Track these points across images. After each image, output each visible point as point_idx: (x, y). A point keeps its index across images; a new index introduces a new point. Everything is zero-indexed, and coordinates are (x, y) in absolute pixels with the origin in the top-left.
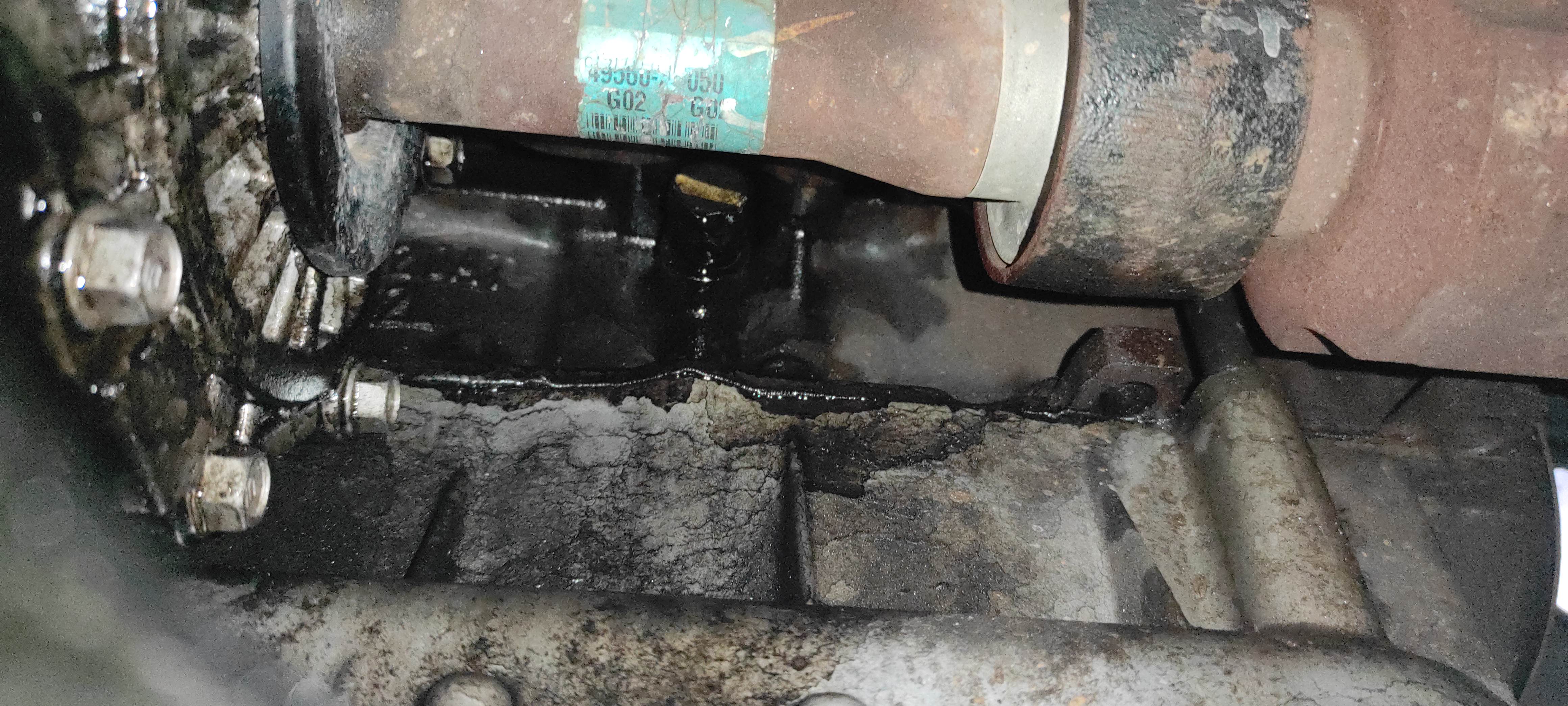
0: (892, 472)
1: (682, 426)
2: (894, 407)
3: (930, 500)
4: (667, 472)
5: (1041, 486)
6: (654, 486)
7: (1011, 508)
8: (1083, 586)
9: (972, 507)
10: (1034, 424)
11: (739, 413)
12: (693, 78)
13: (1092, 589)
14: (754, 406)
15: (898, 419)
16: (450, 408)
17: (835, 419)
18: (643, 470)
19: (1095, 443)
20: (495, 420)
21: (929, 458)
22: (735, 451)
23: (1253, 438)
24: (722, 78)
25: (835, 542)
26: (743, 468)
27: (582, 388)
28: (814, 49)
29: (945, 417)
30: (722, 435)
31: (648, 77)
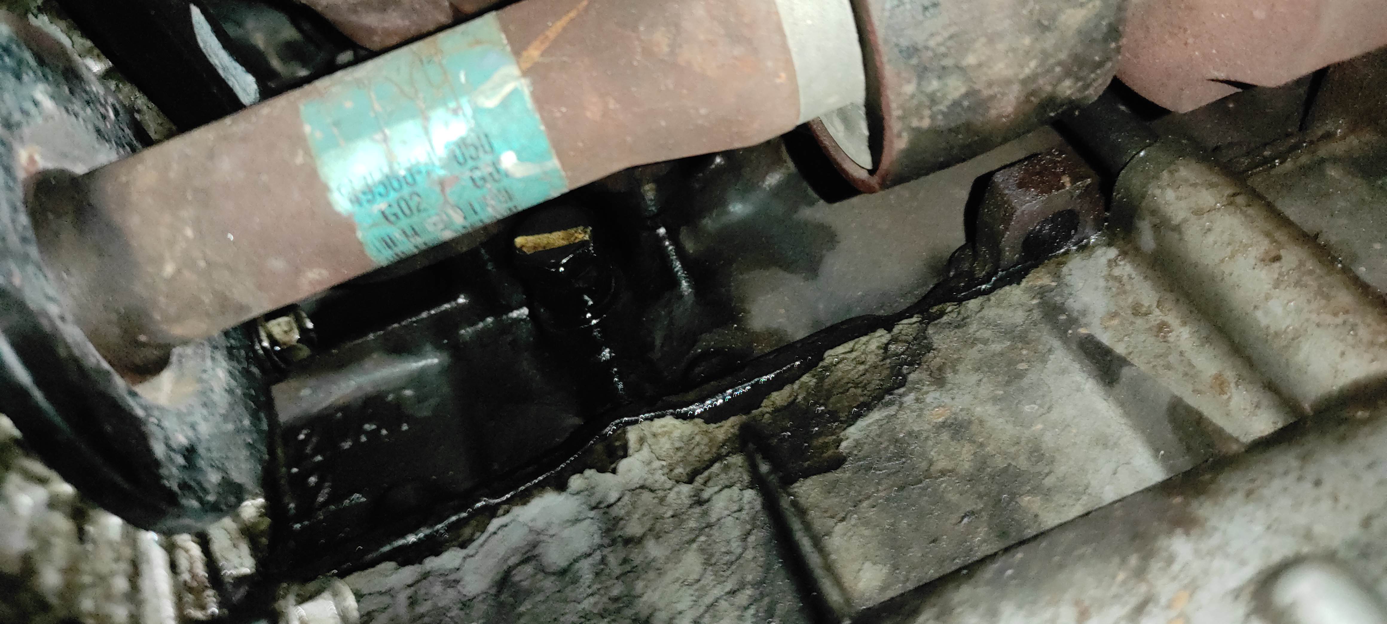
0: (861, 423)
1: (636, 482)
2: (831, 356)
3: (910, 434)
4: (644, 535)
5: (1011, 363)
6: (637, 557)
7: (996, 400)
8: (1105, 446)
9: (955, 419)
10: (973, 304)
11: (685, 439)
12: (458, 152)
13: (1116, 444)
14: (697, 424)
15: (840, 366)
16: (409, 573)
17: (779, 398)
18: (620, 546)
19: (1042, 292)
20: (456, 563)
21: (889, 391)
22: (699, 479)
23: (1198, 213)
24: (486, 136)
25: (840, 526)
26: (716, 493)
27: (526, 489)
28: (565, 59)
29: (885, 340)
30: (679, 470)
31: (412, 175)
